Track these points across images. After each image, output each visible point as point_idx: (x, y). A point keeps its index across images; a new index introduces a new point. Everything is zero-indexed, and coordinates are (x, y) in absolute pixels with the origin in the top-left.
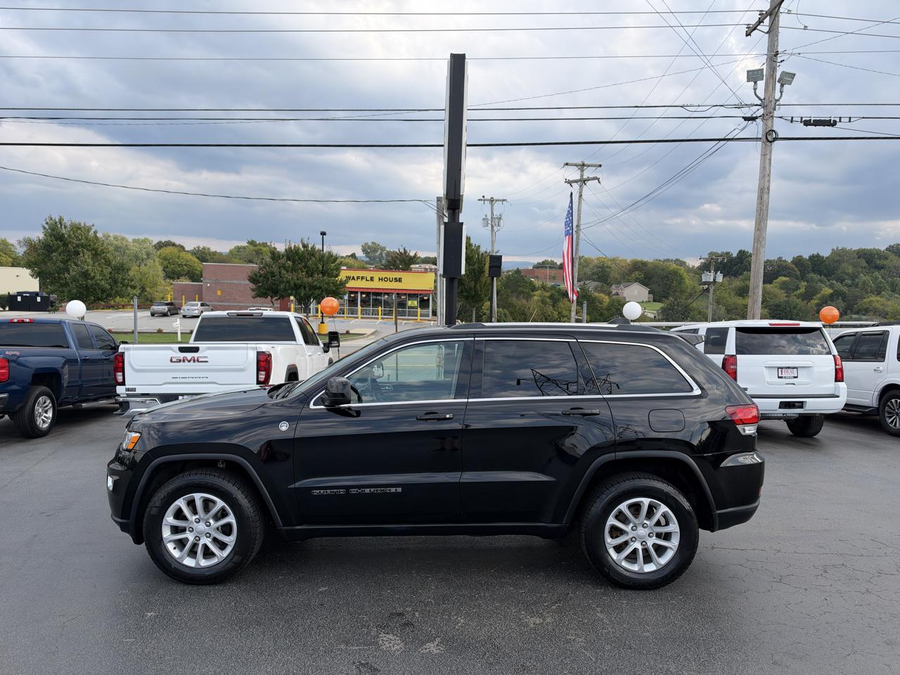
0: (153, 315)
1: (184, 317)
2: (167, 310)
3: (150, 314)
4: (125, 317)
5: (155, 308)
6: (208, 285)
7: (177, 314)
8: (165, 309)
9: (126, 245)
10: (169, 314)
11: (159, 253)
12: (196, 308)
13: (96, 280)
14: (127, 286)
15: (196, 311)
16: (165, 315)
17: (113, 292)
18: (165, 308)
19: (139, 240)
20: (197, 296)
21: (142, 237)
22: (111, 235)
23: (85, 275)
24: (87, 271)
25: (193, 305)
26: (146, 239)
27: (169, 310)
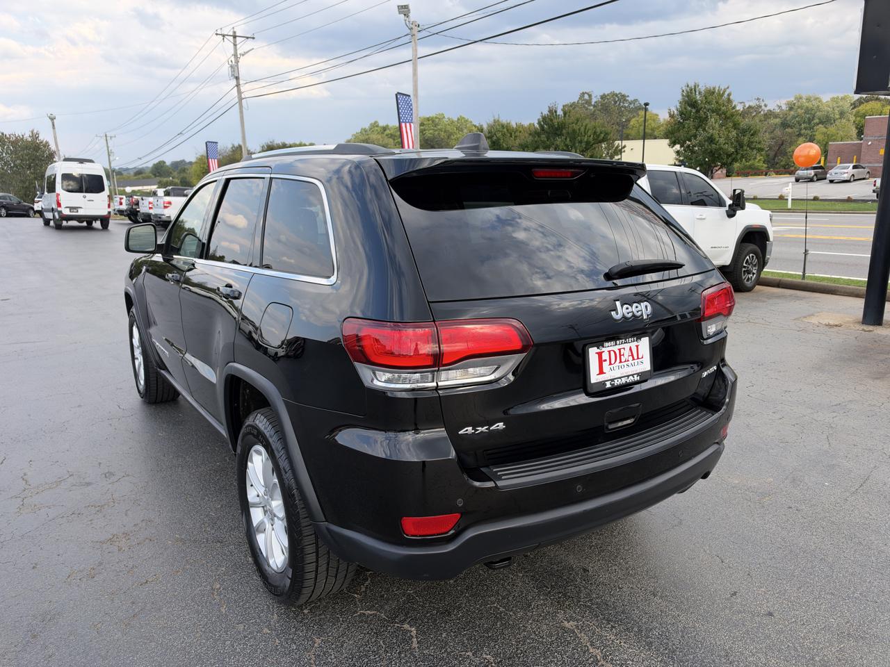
0: (797, 180)
1: (831, 182)
2: (813, 174)
3: (794, 180)
4: (767, 183)
5: (800, 173)
6: (870, 143)
7: (825, 179)
8: (810, 174)
9: (818, 106)
10: (815, 179)
11: (855, 110)
12: (846, 171)
13: (720, 144)
14: (752, 149)
15: (846, 175)
16: (811, 180)
17: (739, 157)
18: (812, 172)
19: (838, 98)
20: (855, 157)
21: (841, 95)
22: (804, 97)
23: (711, 140)
24: (712, 135)
25: (844, 168)
26: (846, 96)
27: (816, 175)
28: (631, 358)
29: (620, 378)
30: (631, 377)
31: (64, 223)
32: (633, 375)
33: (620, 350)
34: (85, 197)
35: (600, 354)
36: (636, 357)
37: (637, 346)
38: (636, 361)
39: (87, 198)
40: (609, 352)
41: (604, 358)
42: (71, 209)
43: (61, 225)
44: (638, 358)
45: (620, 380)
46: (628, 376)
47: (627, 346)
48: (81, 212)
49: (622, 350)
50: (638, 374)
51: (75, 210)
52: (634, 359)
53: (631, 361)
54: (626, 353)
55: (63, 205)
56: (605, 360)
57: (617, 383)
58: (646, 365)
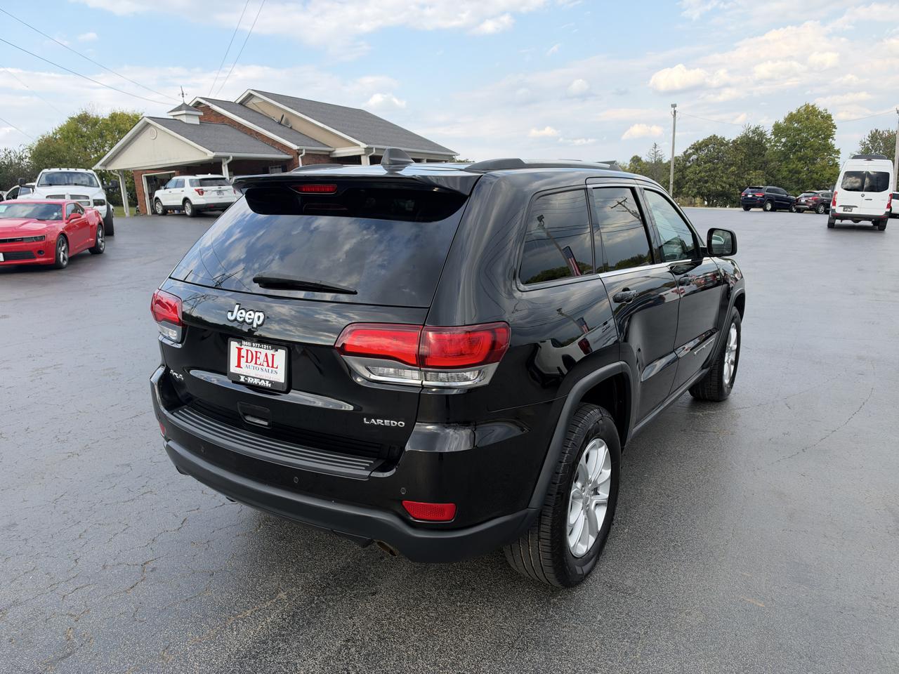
28: (265, 364)
29: (254, 378)
30: (263, 381)
31: (838, 222)
32: (265, 380)
33: (256, 352)
34: (863, 196)
35: (239, 350)
36: (270, 365)
37: (273, 355)
38: (270, 369)
39: (865, 197)
40: (247, 351)
41: (242, 355)
42: (845, 207)
43: (834, 224)
44: (272, 367)
45: (253, 379)
46: (261, 379)
47: (264, 351)
48: (855, 212)
49: (259, 354)
50: (270, 382)
51: (849, 210)
52: (268, 366)
53: (265, 367)
54: (262, 357)
55: (837, 204)
56: (243, 357)
57: (250, 381)
58: (280, 376)
